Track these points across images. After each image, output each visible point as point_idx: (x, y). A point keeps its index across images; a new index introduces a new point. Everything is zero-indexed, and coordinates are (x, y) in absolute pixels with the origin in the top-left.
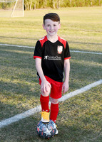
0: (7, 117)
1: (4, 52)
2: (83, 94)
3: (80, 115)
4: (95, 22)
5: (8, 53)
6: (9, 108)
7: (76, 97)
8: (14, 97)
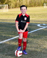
4: (36, 13)
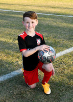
0: (5, 73)
1: (11, 17)
2: (70, 53)
3: (66, 72)
5: (14, 17)
6: (7, 65)
7: (65, 56)
8: (13, 56)
